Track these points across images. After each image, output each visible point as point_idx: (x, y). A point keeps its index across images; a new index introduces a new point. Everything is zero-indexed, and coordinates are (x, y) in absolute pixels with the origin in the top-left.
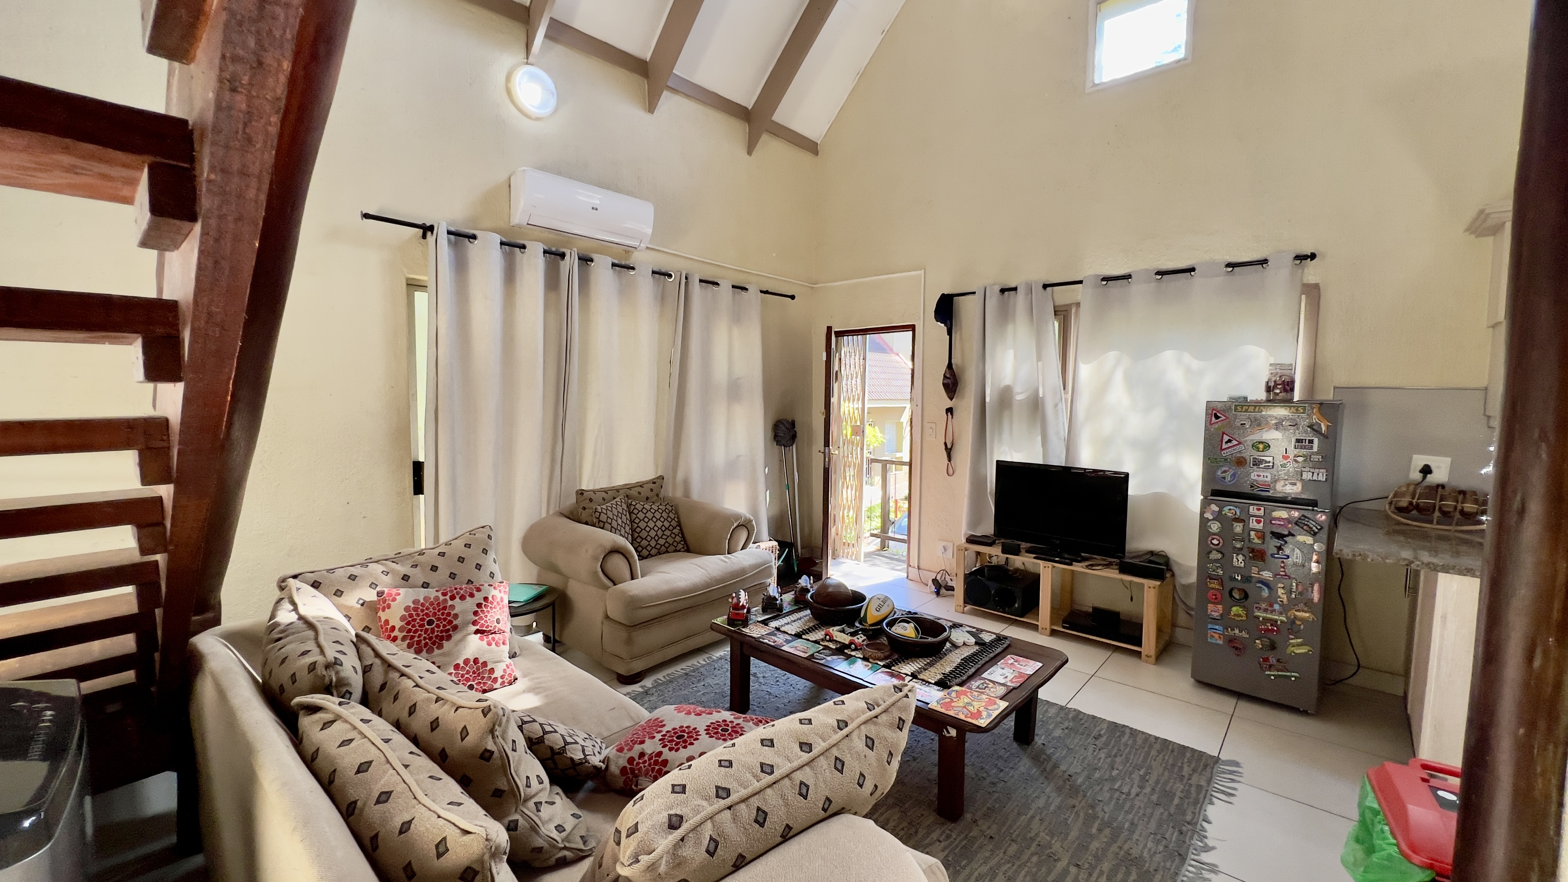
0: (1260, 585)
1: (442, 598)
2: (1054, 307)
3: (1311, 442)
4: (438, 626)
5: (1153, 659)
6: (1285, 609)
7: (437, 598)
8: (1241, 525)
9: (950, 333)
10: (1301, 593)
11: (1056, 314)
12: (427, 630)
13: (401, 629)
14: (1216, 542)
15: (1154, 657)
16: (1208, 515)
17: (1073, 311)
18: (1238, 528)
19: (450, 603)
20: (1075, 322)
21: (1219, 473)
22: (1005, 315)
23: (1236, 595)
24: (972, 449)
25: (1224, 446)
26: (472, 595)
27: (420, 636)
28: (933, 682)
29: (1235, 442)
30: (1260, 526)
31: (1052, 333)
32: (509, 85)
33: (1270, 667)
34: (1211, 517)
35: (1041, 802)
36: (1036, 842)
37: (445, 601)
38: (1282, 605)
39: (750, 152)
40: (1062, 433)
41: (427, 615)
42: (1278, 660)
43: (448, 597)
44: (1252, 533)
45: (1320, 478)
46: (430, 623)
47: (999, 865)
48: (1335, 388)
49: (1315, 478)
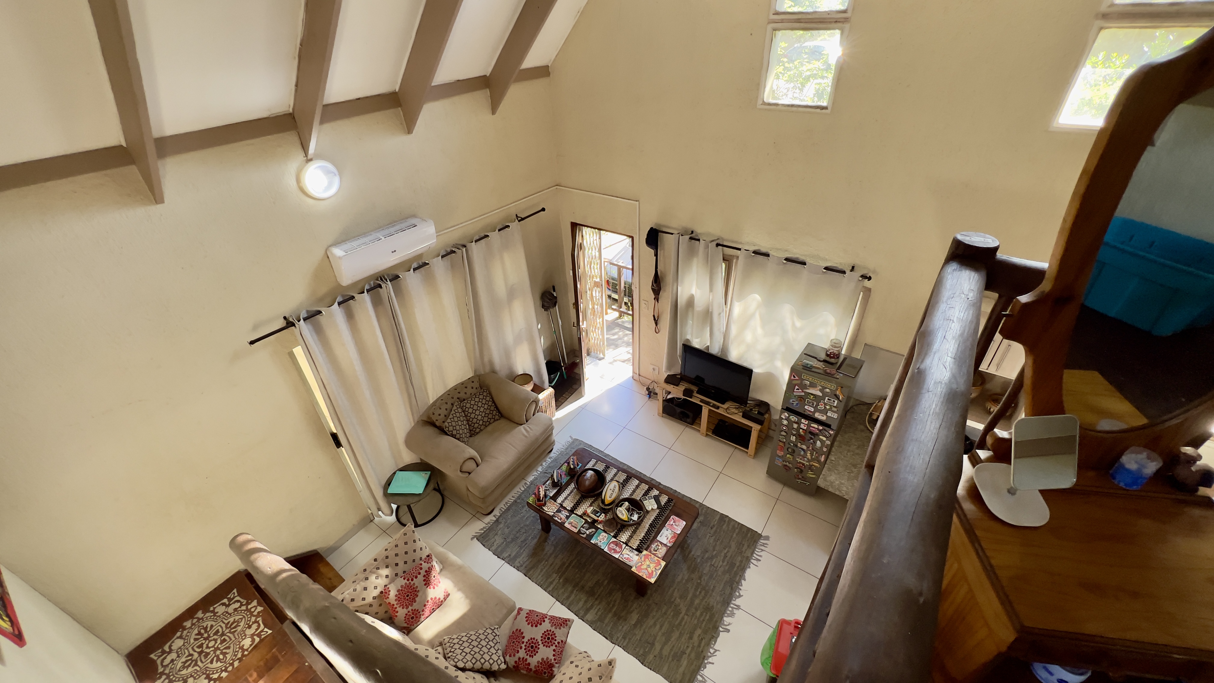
0: (800, 450)
1: (408, 582)
2: (723, 254)
3: (834, 401)
4: (411, 595)
5: (752, 457)
6: (809, 461)
7: (406, 583)
8: (797, 425)
9: (656, 255)
10: (817, 457)
11: (724, 259)
12: (407, 600)
13: (397, 604)
14: (784, 428)
15: (753, 456)
16: (783, 417)
17: (734, 261)
18: (795, 426)
19: (412, 583)
20: (735, 268)
21: (791, 401)
22: (692, 253)
23: (790, 450)
24: (669, 324)
25: (795, 391)
26: (419, 574)
27: (406, 602)
28: (635, 548)
29: (800, 391)
30: (805, 428)
31: (720, 274)
32: (301, 185)
33: (799, 479)
34: (784, 418)
35: (680, 577)
36: (674, 604)
37: (410, 583)
38: (808, 459)
39: (493, 113)
40: (722, 329)
41: (405, 593)
42: (802, 477)
43: (410, 581)
44: (801, 430)
45: (834, 417)
46: (408, 596)
47: (658, 619)
48: (866, 344)
49: (832, 416)
